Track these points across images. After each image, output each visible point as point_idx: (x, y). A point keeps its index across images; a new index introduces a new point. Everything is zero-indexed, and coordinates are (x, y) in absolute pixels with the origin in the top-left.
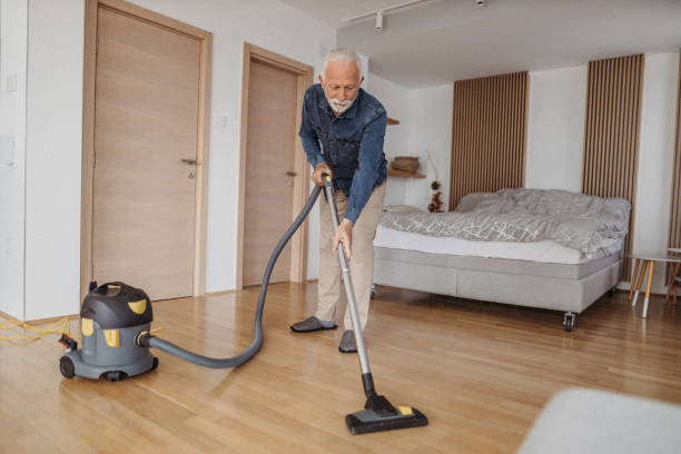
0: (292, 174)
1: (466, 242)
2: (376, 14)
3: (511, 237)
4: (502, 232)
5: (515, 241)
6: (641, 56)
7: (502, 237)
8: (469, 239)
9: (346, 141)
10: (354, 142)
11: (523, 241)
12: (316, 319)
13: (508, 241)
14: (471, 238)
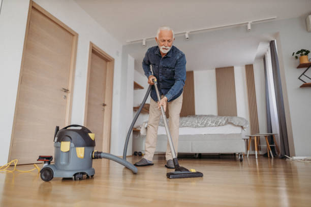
0: (104, 105)
1: (194, 129)
2: (142, 40)
3: (214, 124)
4: (210, 123)
5: (216, 126)
6: (232, 67)
7: (210, 125)
8: (195, 127)
9: (167, 68)
10: (171, 68)
11: (219, 126)
12: (145, 159)
13: (213, 126)
14: (197, 127)
